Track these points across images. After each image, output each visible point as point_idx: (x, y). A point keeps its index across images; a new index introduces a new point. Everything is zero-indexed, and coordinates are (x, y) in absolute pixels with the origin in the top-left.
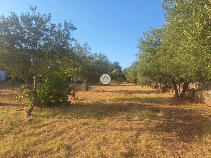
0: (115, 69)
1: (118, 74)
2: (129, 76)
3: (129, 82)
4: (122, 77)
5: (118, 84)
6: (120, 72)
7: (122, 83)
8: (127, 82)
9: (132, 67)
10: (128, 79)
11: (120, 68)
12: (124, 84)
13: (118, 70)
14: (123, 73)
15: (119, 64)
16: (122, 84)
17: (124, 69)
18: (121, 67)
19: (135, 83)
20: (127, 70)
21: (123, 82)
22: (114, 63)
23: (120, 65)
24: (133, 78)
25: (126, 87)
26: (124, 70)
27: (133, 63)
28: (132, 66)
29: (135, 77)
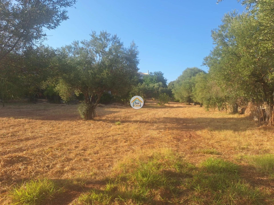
0: (157, 83)
1: (162, 90)
2: (179, 92)
3: (178, 101)
4: (166, 93)
5: (160, 104)
6: (163, 87)
7: (167, 103)
8: (175, 102)
9: (182, 78)
10: (176, 96)
11: (164, 81)
12: (171, 105)
13: (161, 83)
14: (168, 88)
15: (162, 74)
16: (166, 105)
17: (171, 82)
18: (166, 80)
19: (188, 103)
20: (175, 84)
21: (169, 101)
22: (155, 73)
23: (164, 76)
24: (185, 94)
25: (174, 109)
26: (170, 84)
27: (186, 71)
28: (183, 76)
29: (189, 93)
